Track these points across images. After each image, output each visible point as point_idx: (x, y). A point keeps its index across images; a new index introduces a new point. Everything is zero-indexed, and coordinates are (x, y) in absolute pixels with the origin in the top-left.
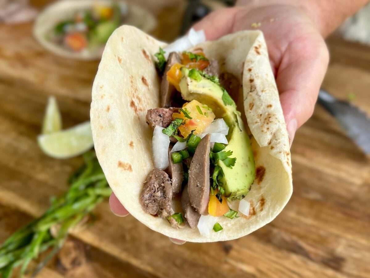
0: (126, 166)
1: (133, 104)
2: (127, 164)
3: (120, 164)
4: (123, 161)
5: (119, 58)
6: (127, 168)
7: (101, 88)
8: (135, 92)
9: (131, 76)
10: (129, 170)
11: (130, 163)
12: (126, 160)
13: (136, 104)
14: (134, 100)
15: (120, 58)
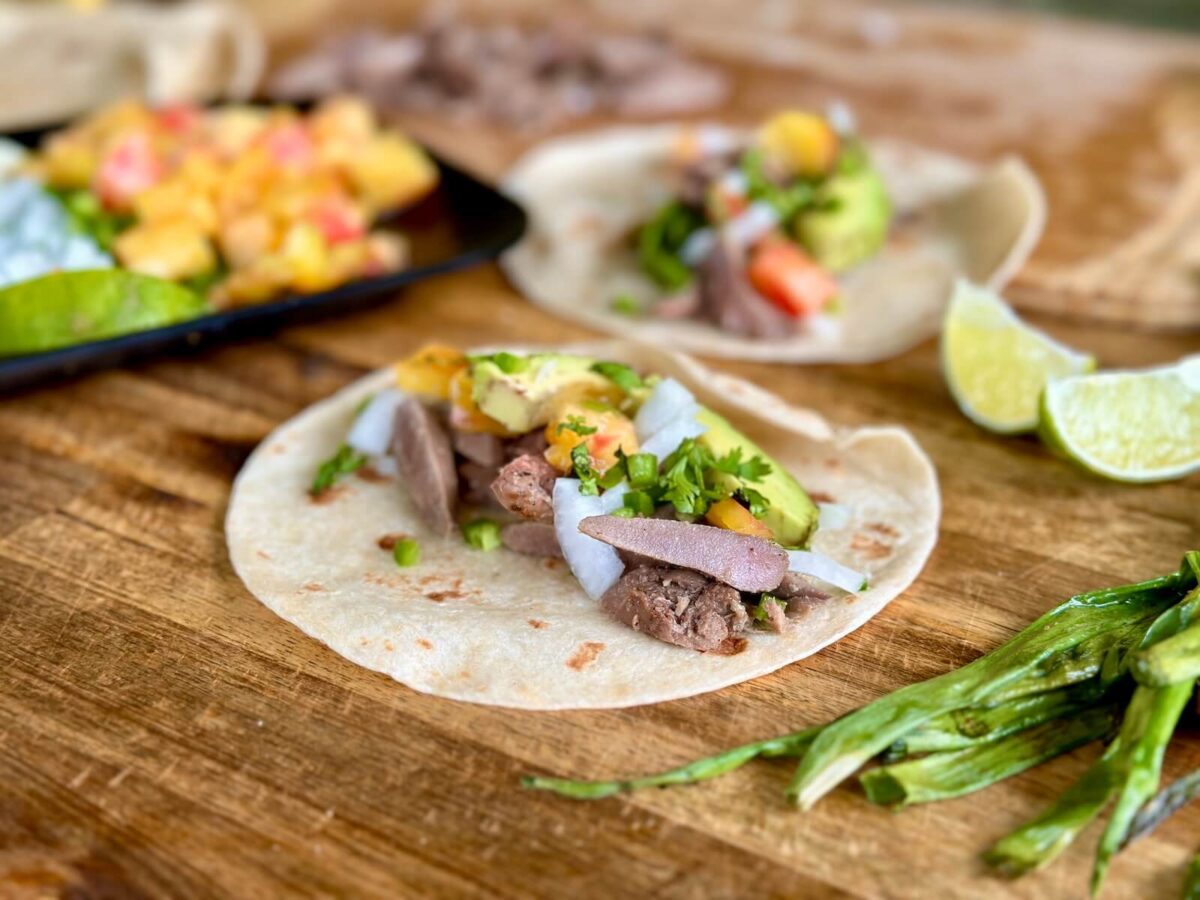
0: (587, 653)
1: (436, 597)
2: (582, 649)
3: (575, 664)
4: (568, 656)
5: (308, 588)
6: (590, 654)
7: (365, 644)
8: (408, 582)
9: (365, 578)
10: (598, 650)
11: (582, 642)
12: (571, 648)
13: (439, 590)
14: (427, 590)
15: (310, 585)
